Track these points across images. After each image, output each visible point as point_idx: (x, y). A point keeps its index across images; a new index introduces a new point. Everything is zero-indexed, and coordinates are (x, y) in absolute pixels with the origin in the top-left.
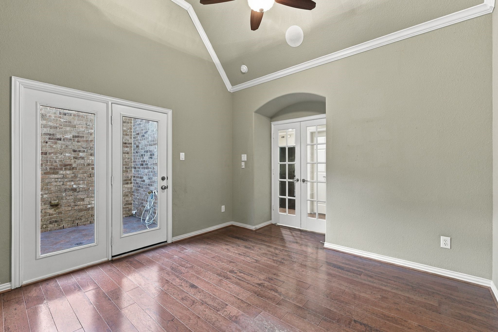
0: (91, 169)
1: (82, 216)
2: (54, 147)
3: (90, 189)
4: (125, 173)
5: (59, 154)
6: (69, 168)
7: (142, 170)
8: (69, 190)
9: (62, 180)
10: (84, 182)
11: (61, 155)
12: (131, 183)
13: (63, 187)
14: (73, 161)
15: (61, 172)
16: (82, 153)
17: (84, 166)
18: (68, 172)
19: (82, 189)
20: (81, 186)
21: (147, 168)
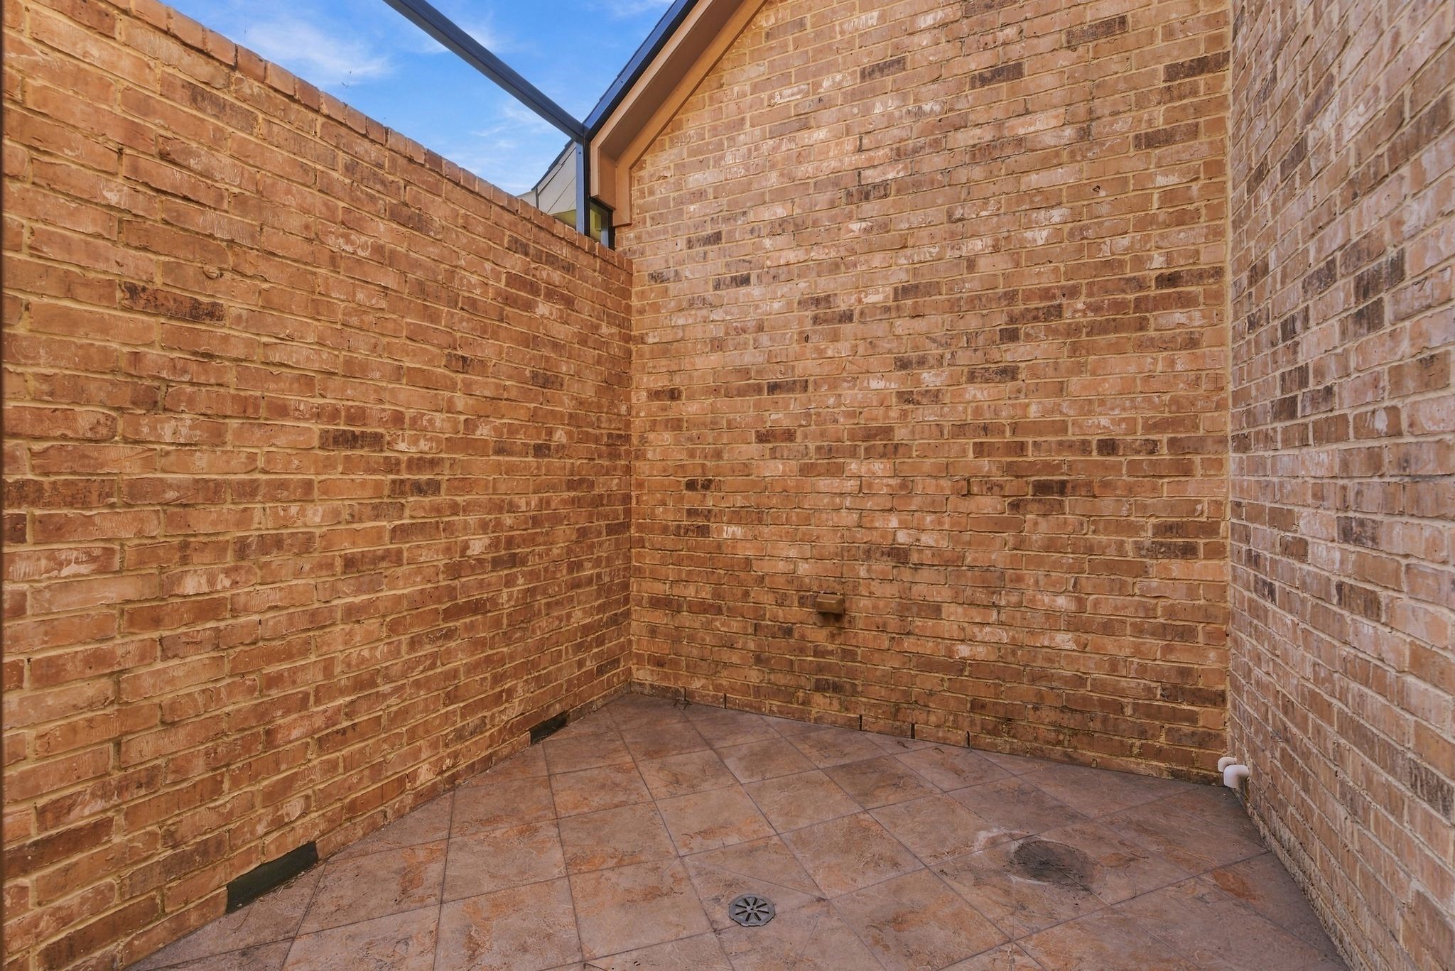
0: (971, 455)
1: (931, 694)
2: (830, 353)
3: (968, 560)
4: (1166, 480)
5: (845, 384)
6: (881, 449)
7: (1286, 456)
8: (883, 554)
9: (858, 503)
10: (940, 523)
11: (855, 386)
12: (1216, 552)
13: (861, 535)
14: (894, 414)
15: (853, 466)
16: (933, 371)
17: (942, 435)
18: (878, 466)
19: (933, 555)
20: (927, 539)
21: (1330, 431)
